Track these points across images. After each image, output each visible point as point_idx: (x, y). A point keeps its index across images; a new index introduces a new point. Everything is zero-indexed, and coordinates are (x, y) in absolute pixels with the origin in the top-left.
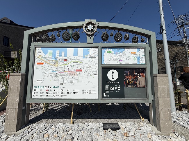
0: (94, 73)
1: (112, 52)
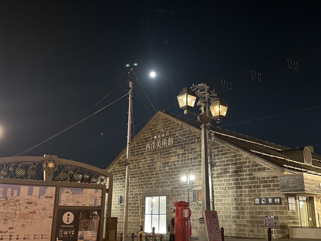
0: (49, 215)
1: (71, 193)
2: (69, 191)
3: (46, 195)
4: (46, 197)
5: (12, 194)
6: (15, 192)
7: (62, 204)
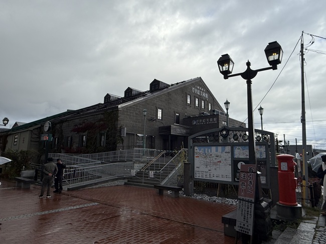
0: (228, 163)
2: (240, 148)
3: (225, 151)
4: (226, 152)
5: (208, 151)
6: (209, 150)
7: (236, 157)
